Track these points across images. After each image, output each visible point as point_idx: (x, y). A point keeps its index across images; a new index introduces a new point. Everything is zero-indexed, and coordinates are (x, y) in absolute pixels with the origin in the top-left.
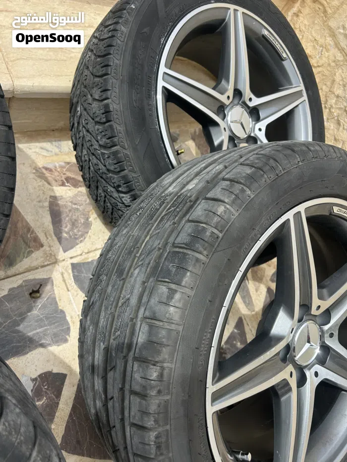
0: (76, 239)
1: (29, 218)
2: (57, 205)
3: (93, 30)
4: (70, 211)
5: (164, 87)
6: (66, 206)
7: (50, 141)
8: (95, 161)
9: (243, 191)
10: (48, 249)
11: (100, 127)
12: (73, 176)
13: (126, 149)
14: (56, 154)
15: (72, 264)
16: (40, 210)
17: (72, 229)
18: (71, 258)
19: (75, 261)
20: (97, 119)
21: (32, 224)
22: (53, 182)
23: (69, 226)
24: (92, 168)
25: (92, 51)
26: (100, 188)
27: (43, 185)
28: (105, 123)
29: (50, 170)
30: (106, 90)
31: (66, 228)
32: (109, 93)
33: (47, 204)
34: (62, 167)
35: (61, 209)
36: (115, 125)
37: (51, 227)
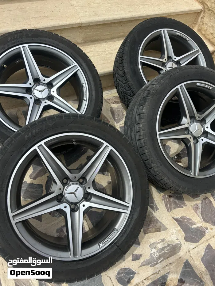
0: (120, 119)
1: (105, 114)
2: (113, 110)
3: (118, 50)
4: (117, 111)
5: (141, 62)
6: (115, 110)
7: (108, 91)
8: (123, 89)
9: (160, 81)
10: (112, 123)
11: (123, 78)
12: (116, 100)
13: (131, 82)
14: (110, 94)
15: (120, 127)
16: (108, 112)
17: (118, 117)
18: (119, 125)
19: (121, 126)
20: (122, 76)
21: (106, 116)
22: (111, 103)
23: (117, 116)
24: (122, 92)
25: (118, 57)
26: (125, 98)
27: (108, 104)
28: (124, 76)
29: (109, 99)
30: (123, 67)
31: (116, 117)
32: (124, 67)
33: (109, 110)
34: (112, 98)
35: (114, 111)
36: (127, 76)
37: (112, 117)
